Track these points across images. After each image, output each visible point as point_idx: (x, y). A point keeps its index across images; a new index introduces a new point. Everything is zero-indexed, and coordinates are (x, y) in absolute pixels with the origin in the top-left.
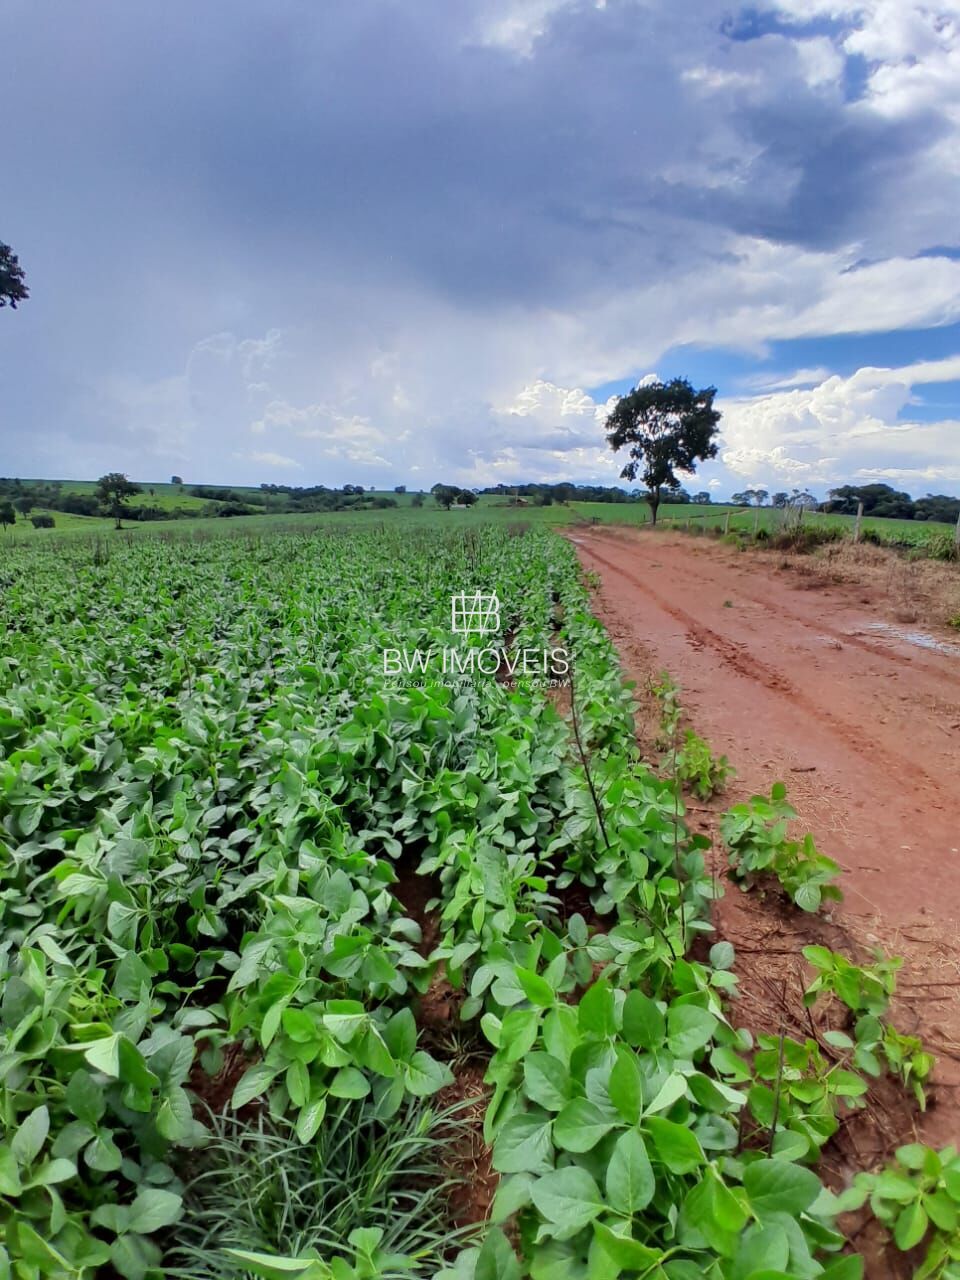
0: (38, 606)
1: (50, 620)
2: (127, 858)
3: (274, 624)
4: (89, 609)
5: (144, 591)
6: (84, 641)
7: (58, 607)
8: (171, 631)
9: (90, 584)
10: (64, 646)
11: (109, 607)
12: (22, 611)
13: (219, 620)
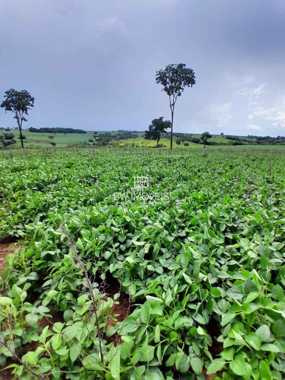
0: (195, 166)
1: (199, 171)
2: (262, 251)
3: (269, 182)
4: (207, 169)
5: (221, 165)
6: (210, 178)
7: (200, 168)
8: (233, 179)
9: (206, 162)
10: (206, 178)
11: (212, 169)
12: (191, 167)
13: (249, 178)
